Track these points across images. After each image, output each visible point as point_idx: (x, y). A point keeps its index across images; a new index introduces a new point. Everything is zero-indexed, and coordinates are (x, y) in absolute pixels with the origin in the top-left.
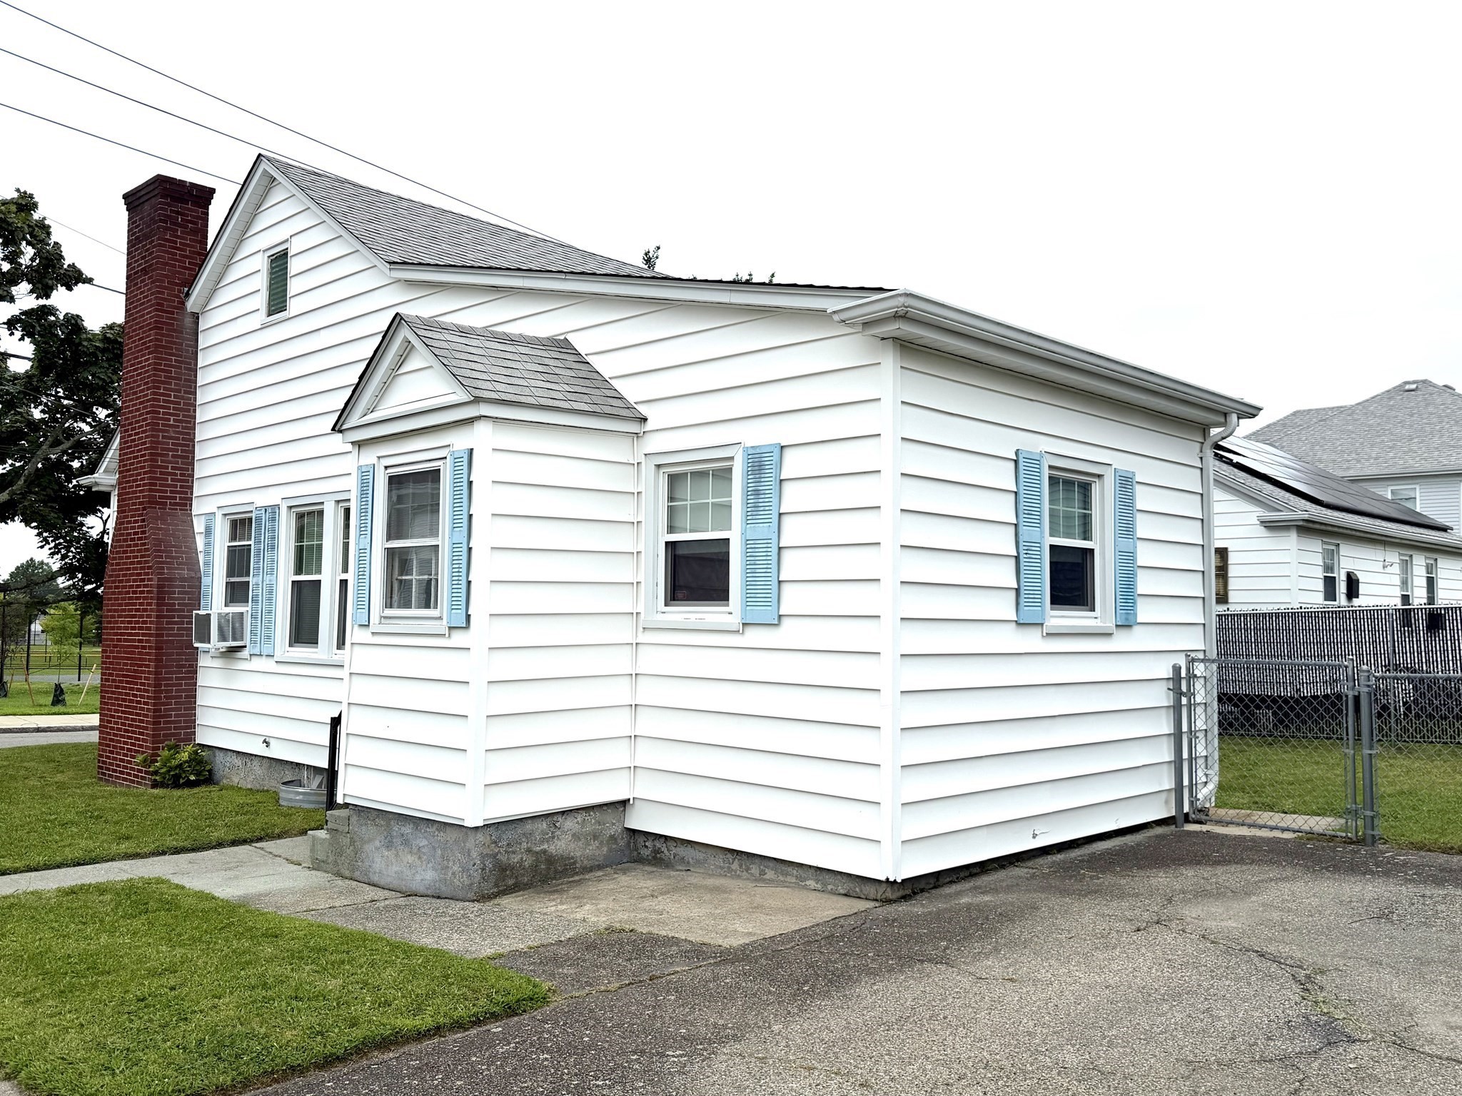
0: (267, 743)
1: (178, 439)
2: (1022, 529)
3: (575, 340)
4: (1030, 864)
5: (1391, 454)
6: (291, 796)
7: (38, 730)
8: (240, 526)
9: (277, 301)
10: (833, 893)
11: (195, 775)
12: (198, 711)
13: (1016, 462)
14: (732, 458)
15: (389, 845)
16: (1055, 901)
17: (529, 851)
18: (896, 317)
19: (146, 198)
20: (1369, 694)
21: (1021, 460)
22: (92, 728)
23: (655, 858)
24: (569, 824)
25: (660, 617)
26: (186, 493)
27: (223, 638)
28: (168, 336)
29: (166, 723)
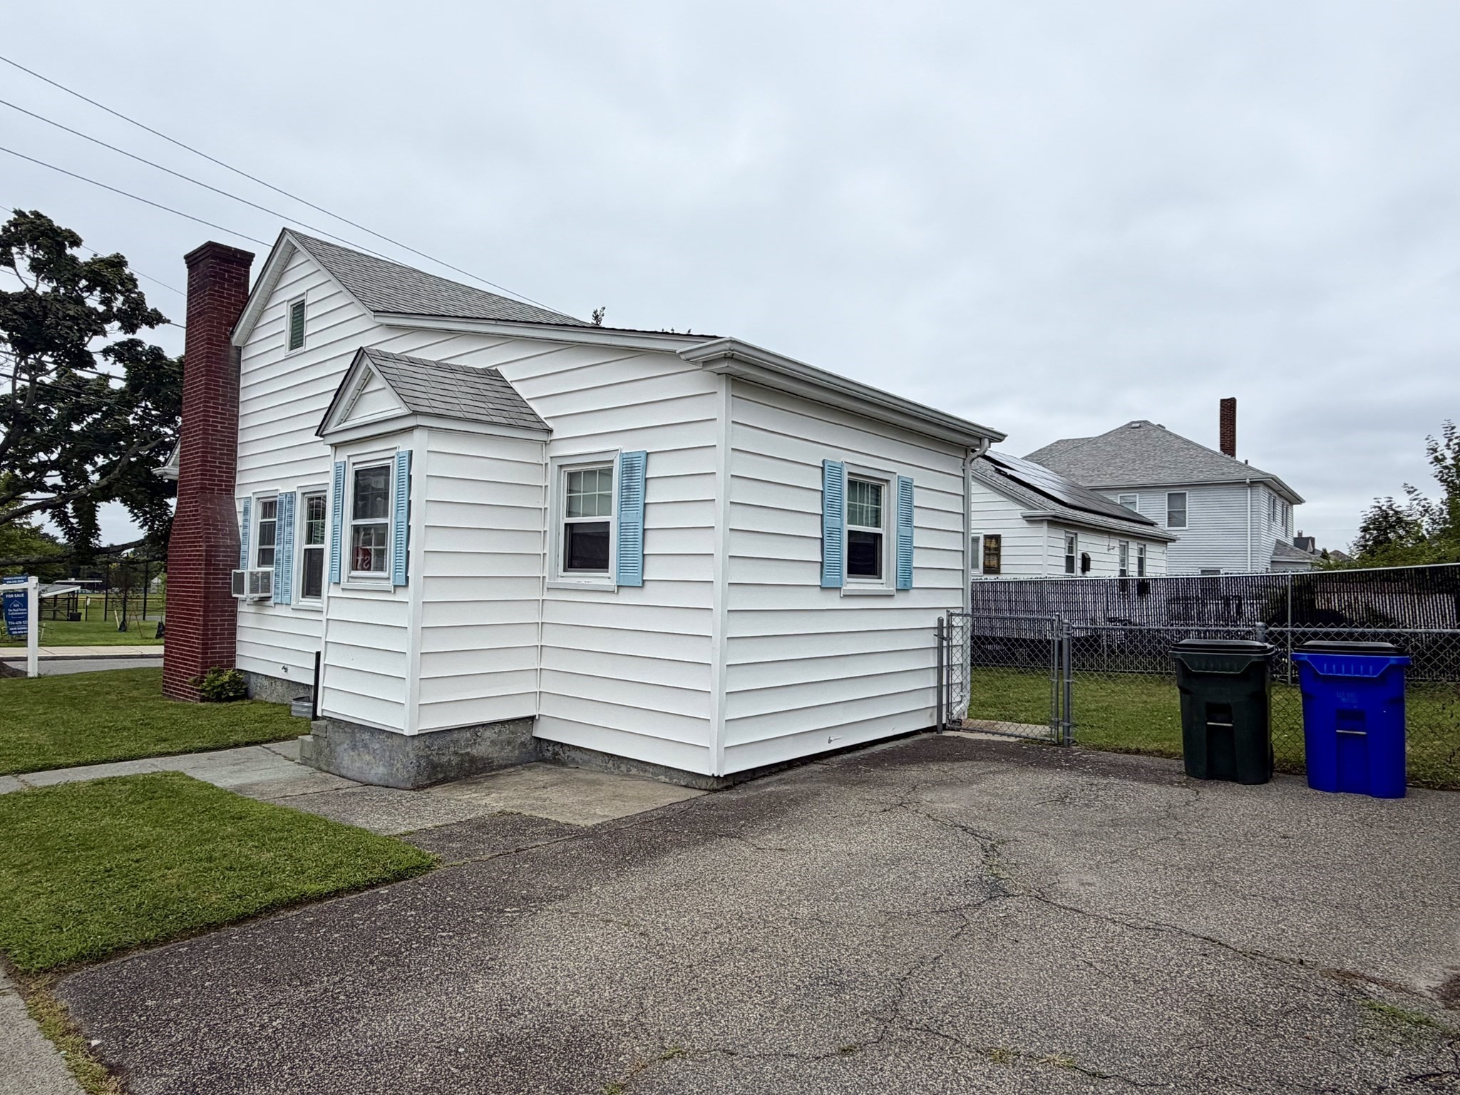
0: (286, 670)
1: (224, 441)
2: (825, 517)
3: (501, 369)
4: (825, 761)
5: (1121, 472)
6: (299, 709)
7: (142, 656)
8: (269, 507)
9: (297, 339)
10: (677, 785)
11: (235, 692)
12: (238, 645)
13: (823, 469)
14: (612, 461)
15: (354, 748)
16: (833, 788)
17: (456, 753)
18: (726, 358)
19: (201, 258)
20: (1068, 639)
21: (826, 467)
22: (158, 656)
23: (554, 758)
24: (488, 734)
25: (560, 580)
26: (231, 482)
27: (252, 591)
28: (215, 363)
29: (212, 653)
